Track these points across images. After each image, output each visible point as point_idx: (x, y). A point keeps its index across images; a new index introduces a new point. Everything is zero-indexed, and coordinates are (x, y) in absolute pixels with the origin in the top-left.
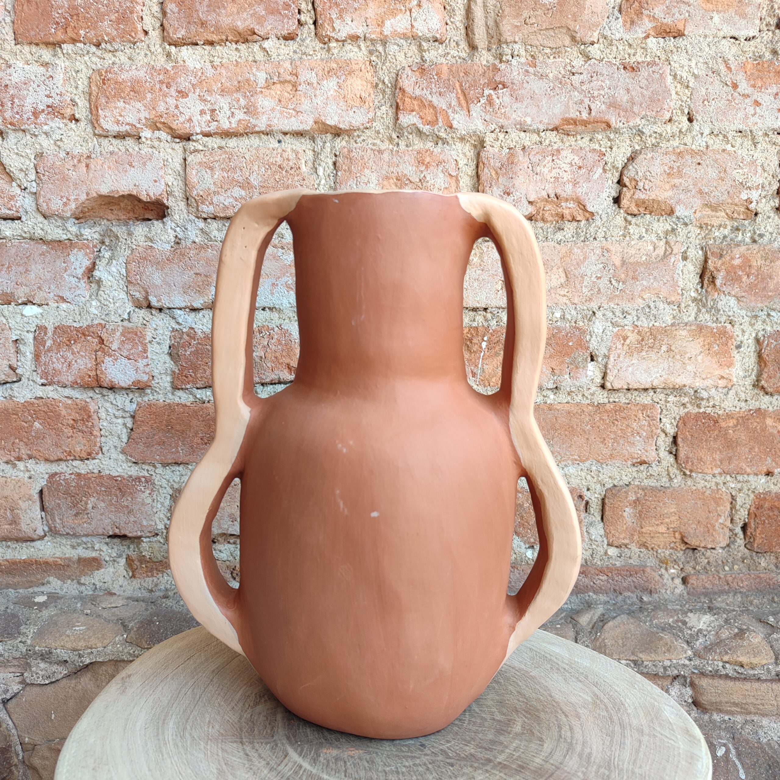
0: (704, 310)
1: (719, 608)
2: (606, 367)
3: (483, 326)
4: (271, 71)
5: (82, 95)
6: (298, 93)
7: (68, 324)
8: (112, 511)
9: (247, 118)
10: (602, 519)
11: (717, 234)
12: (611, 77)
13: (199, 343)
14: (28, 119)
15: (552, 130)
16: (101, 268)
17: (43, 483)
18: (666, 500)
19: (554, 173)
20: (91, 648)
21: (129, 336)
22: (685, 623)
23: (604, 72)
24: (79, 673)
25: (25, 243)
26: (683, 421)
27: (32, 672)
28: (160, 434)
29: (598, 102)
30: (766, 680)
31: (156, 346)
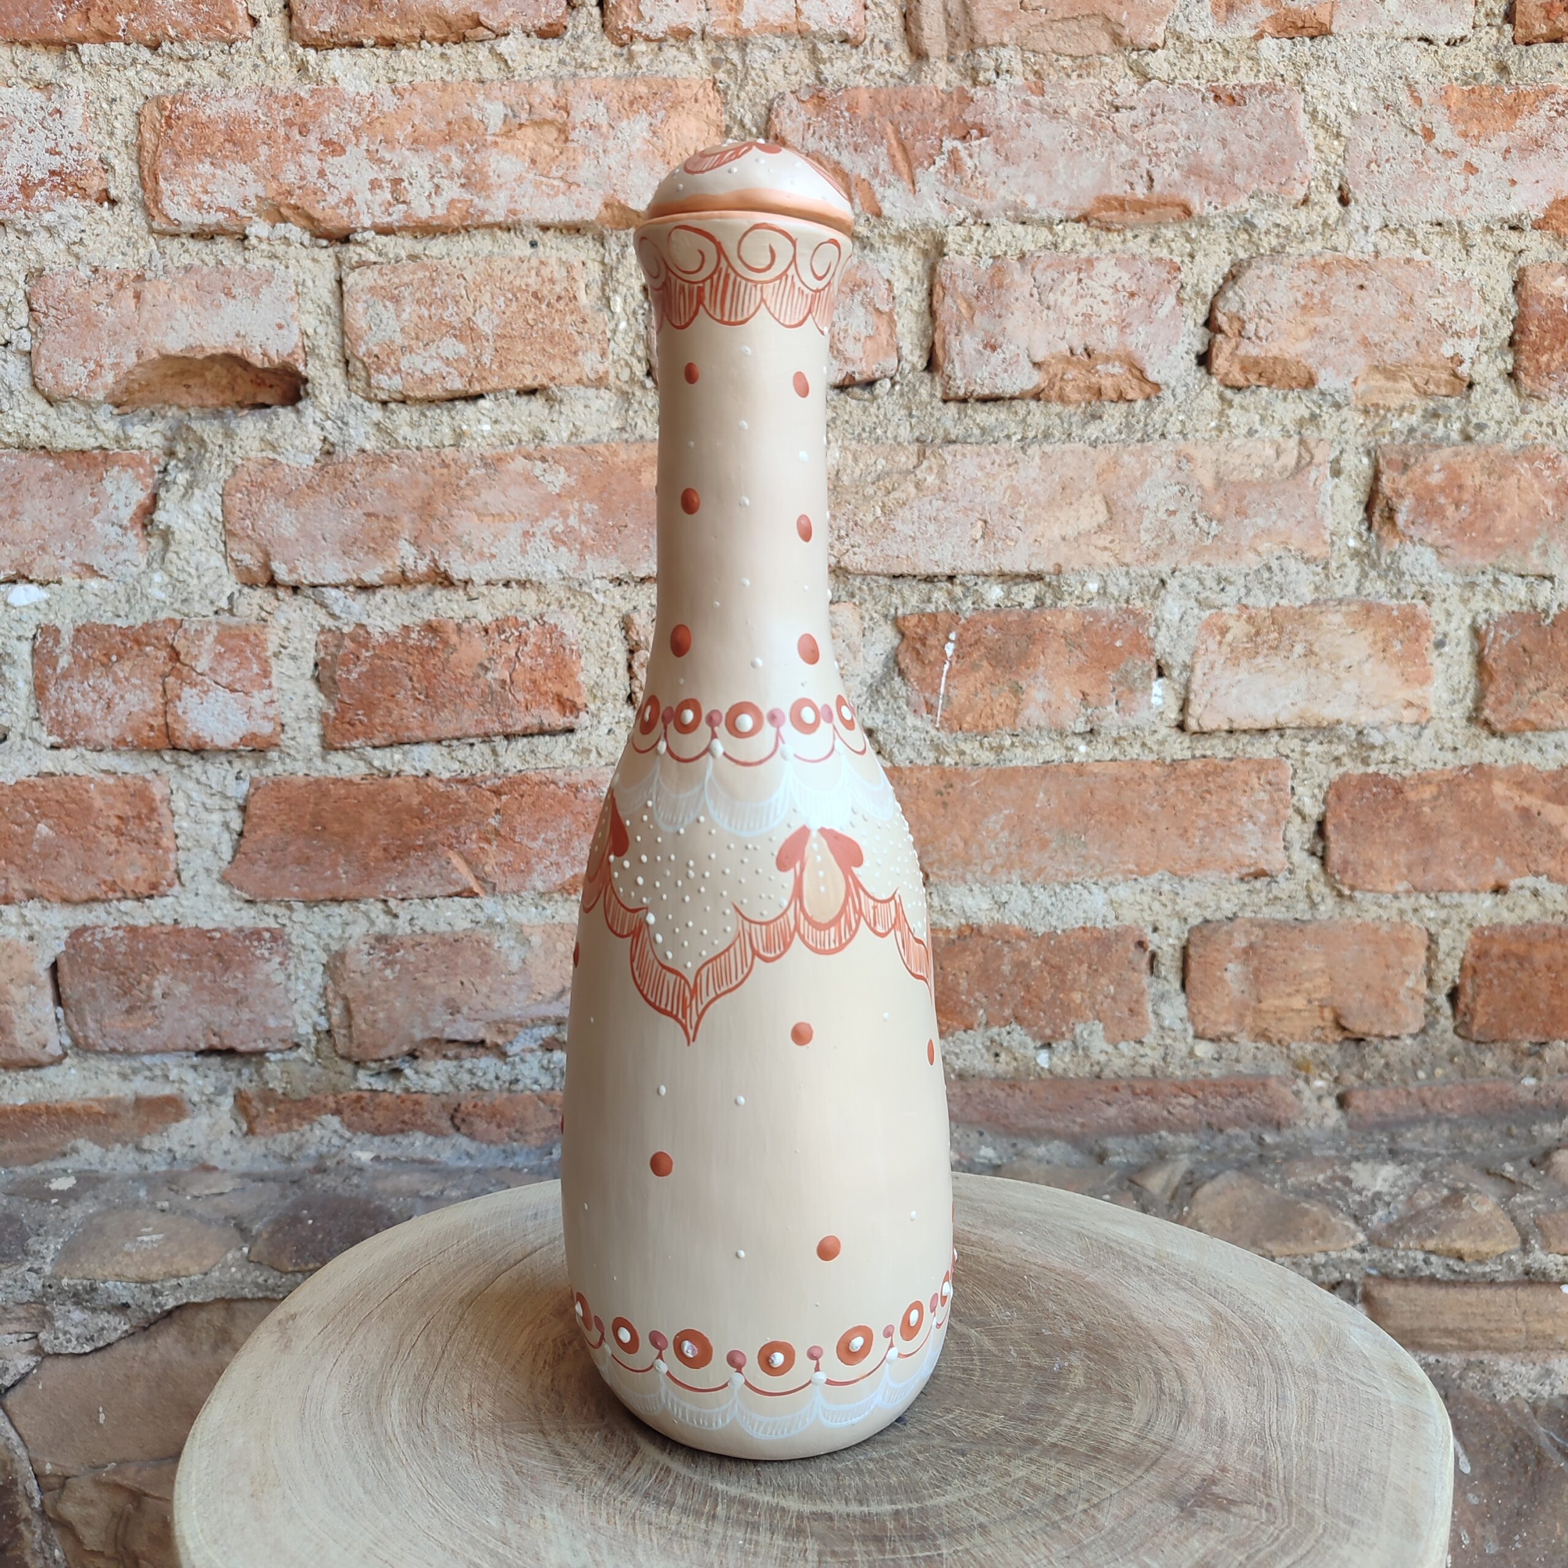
0: (1373, 574)
1: (1411, 1152)
2: (1187, 687)
3: (947, 611)
4: (514, 101)
5: (123, 150)
6: (570, 145)
7: (104, 621)
8: (203, 1002)
9: (468, 197)
10: (1183, 986)
11: (1396, 424)
12: (1190, 114)
13: (375, 656)
14: (10, 200)
15: (1077, 221)
16: (169, 506)
17: (57, 947)
18: (1306, 946)
19: (1082, 306)
20: (178, 1277)
21: (232, 643)
22: (1347, 1182)
23: (1178, 105)
24: (153, 1328)
25: (10, 456)
26: (1337, 791)
27: (56, 1330)
28: (301, 842)
29: (1165, 165)
30: (1505, 1284)
31: (288, 662)
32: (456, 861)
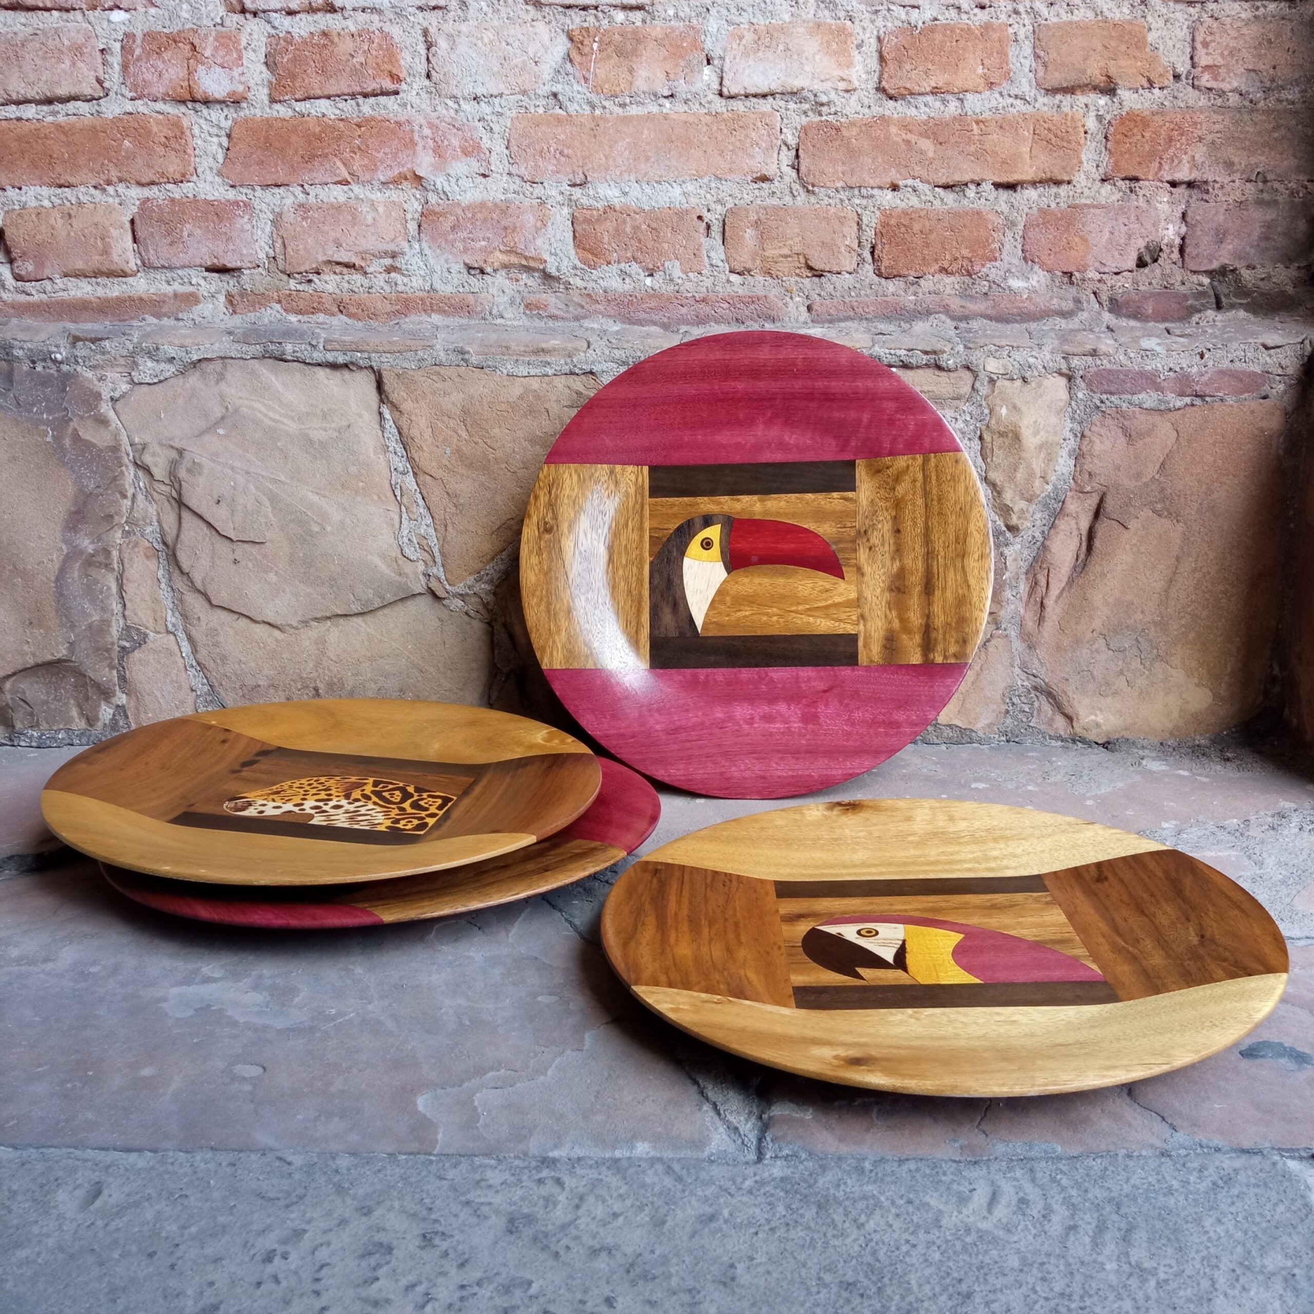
0: (822, 5)
2: (722, 70)
3: (594, 26)
7: (157, 30)
8: (209, 239)
10: (723, 242)
13: (296, 49)
17: (134, 210)
18: (789, 220)
20: (199, 346)
21: (223, 41)
24: (187, 371)
26: (805, 130)
27: (140, 371)
28: (259, 153)
31: (251, 53)
32: (339, 164)
